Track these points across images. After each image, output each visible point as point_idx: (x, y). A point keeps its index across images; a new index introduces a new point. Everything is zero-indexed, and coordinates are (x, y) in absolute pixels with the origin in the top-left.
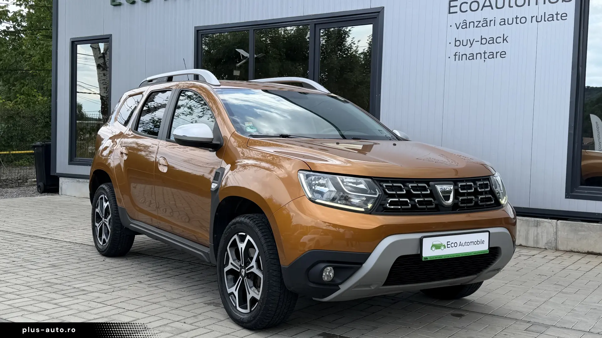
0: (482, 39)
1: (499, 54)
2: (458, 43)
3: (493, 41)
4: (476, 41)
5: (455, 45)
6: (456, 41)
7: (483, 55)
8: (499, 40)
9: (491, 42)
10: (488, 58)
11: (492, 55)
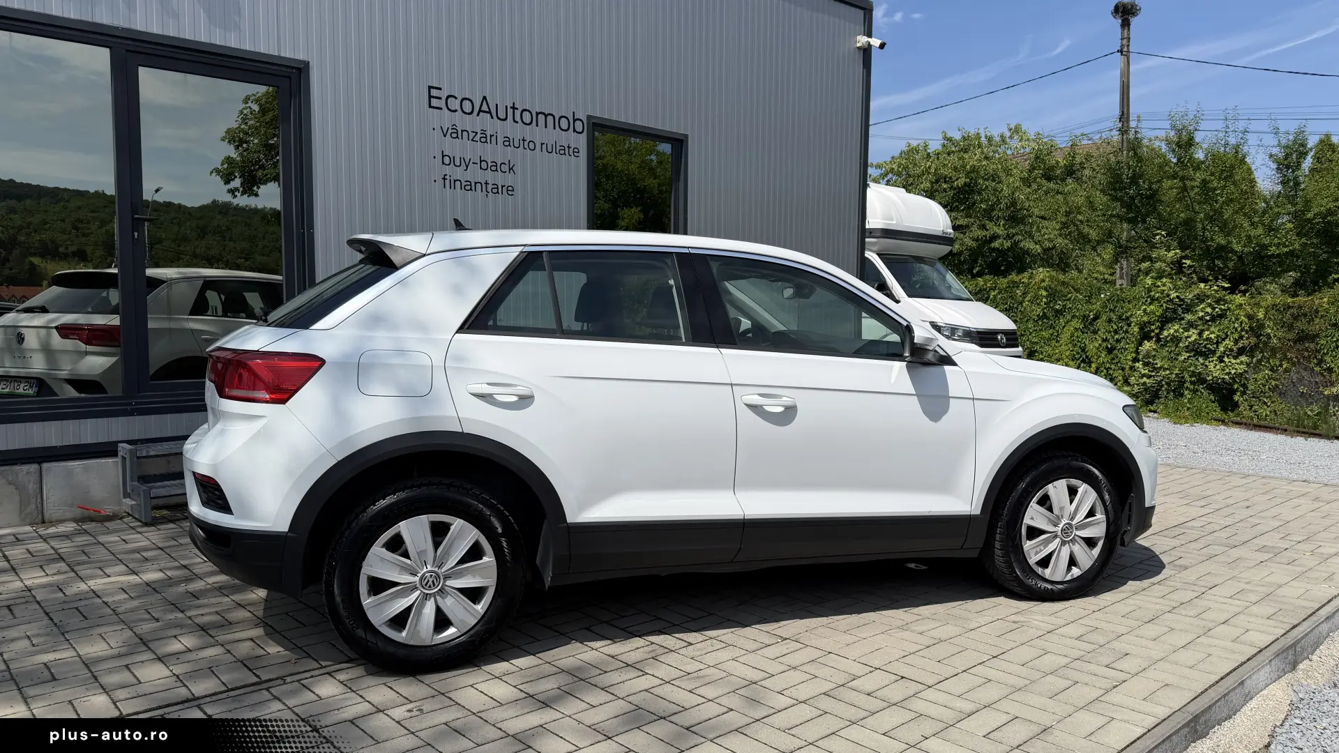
0: (481, 161)
1: (505, 189)
2: (447, 160)
3: (495, 167)
4: (473, 163)
5: (443, 163)
6: (443, 156)
7: (484, 186)
8: (505, 168)
9: (493, 168)
10: (490, 191)
11: (496, 190)
